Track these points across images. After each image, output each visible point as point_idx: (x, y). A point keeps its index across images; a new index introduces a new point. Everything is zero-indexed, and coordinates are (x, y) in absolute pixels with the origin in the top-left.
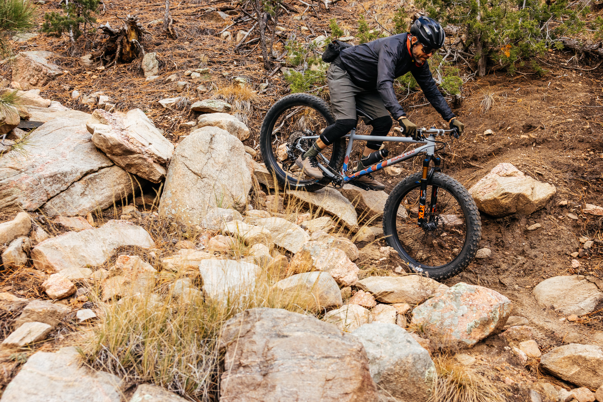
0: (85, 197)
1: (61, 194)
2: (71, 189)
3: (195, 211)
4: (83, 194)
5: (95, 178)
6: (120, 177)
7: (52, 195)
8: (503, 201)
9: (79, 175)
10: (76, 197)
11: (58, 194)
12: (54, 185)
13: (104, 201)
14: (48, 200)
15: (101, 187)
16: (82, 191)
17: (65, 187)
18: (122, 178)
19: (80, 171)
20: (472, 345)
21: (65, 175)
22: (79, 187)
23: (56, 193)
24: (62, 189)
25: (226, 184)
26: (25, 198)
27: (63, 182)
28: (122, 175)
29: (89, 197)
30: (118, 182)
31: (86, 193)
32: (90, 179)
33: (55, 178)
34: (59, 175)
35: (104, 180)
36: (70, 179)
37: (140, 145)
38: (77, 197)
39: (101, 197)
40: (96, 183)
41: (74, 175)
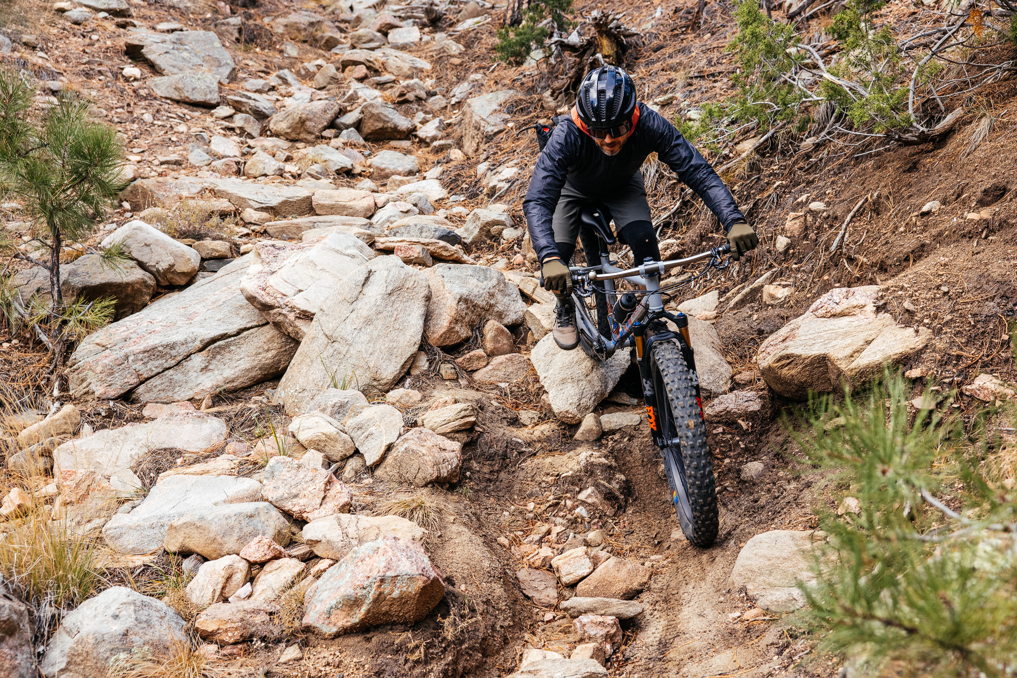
0: (209, 374)
1: (166, 372)
2: (185, 364)
3: (306, 394)
4: (205, 369)
5: (228, 345)
6: (271, 340)
7: (145, 376)
8: (785, 371)
9: (198, 344)
10: (193, 375)
11: (159, 373)
12: (151, 362)
13: (238, 378)
14: (142, 383)
15: (237, 357)
16: (203, 366)
17: (173, 362)
18: (273, 341)
19: (200, 339)
20: (330, 635)
21: (172, 346)
22: (198, 360)
23: (154, 373)
24: (166, 365)
25: (363, 350)
26: (99, 383)
27: (168, 356)
28: (273, 337)
29: (216, 372)
30: (266, 348)
31: (211, 367)
32: (219, 347)
33: (152, 353)
34: (160, 349)
35: (244, 348)
36: (183, 351)
37: (280, 296)
38: (195, 374)
39: (232, 372)
40: (230, 352)
41: (189, 345)
